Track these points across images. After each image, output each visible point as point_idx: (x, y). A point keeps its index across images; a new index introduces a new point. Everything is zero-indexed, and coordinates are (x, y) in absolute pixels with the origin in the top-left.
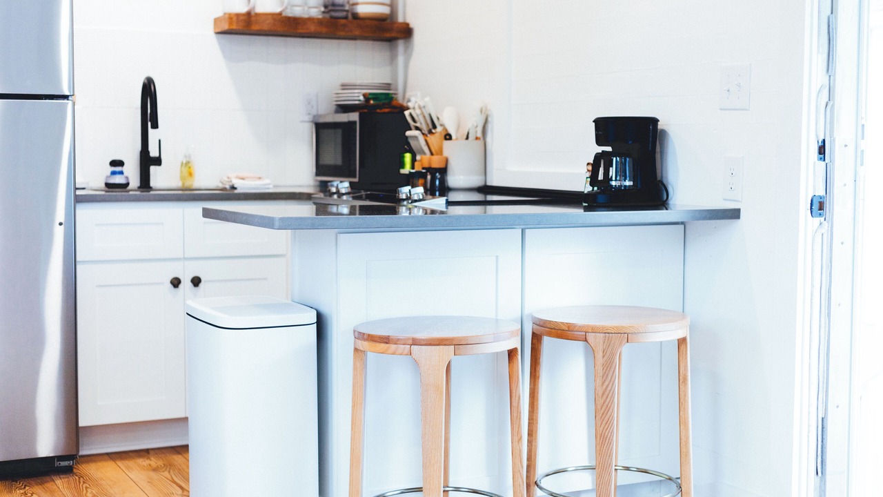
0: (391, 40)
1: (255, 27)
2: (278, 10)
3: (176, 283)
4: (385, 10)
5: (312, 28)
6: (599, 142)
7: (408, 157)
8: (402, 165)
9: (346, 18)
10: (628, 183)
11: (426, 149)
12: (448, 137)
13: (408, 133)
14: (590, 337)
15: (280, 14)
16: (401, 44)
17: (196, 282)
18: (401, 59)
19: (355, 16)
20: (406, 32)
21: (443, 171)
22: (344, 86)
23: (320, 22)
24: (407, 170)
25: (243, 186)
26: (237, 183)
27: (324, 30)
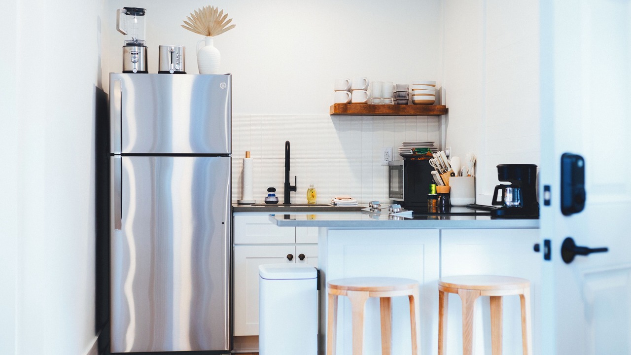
0: (438, 115)
1: (350, 112)
2: (364, 101)
3: (290, 257)
4: (432, 98)
5: (385, 111)
6: (501, 179)
7: (433, 186)
8: (430, 192)
9: (407, 104)
10: (516, 204)
11: (441, 182)
12: (453, 174)
13: (433, 172)
14: (460, 291)
15: (366, 103)
16: (443, 117)
17: (302, 257)
18: (443, 127)
19: (413, 102)
20: (445, 111)
21: (448, 195)
22: (405, 144)
23: (389, 107)
24: (433, 193)
25: (340, 204)
26: (337, 201)
27: (391, 112)
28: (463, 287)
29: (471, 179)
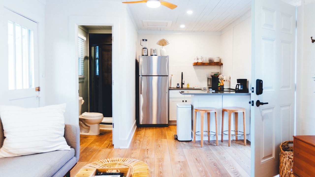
0: (220, 65)
1: (198, 65)
2: (201, 62)
3: (183, 101)
4: (219, 61)
5: (207, 64)
6: (238, 83)
7: (219, 83)
8: (218, 85)
9: (212, 62)
10: (242, 89)
11: (221, 82)
12: (224, 81)
13: (219, 80)
14: (228, 111)
15: (202, 62)
16: (221, 66)
17: (186, 101)
18: (221, 68)
19: (214, 62)
20: (222, 64)
21: (223, 86)
22: (212, 73)
23: (208, 63)
24: (219, 85)
25: (195, 88)
26: (194, 87)
27: (208, 64)
28: (228, 110)
29: (229, 82)
